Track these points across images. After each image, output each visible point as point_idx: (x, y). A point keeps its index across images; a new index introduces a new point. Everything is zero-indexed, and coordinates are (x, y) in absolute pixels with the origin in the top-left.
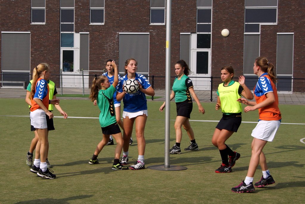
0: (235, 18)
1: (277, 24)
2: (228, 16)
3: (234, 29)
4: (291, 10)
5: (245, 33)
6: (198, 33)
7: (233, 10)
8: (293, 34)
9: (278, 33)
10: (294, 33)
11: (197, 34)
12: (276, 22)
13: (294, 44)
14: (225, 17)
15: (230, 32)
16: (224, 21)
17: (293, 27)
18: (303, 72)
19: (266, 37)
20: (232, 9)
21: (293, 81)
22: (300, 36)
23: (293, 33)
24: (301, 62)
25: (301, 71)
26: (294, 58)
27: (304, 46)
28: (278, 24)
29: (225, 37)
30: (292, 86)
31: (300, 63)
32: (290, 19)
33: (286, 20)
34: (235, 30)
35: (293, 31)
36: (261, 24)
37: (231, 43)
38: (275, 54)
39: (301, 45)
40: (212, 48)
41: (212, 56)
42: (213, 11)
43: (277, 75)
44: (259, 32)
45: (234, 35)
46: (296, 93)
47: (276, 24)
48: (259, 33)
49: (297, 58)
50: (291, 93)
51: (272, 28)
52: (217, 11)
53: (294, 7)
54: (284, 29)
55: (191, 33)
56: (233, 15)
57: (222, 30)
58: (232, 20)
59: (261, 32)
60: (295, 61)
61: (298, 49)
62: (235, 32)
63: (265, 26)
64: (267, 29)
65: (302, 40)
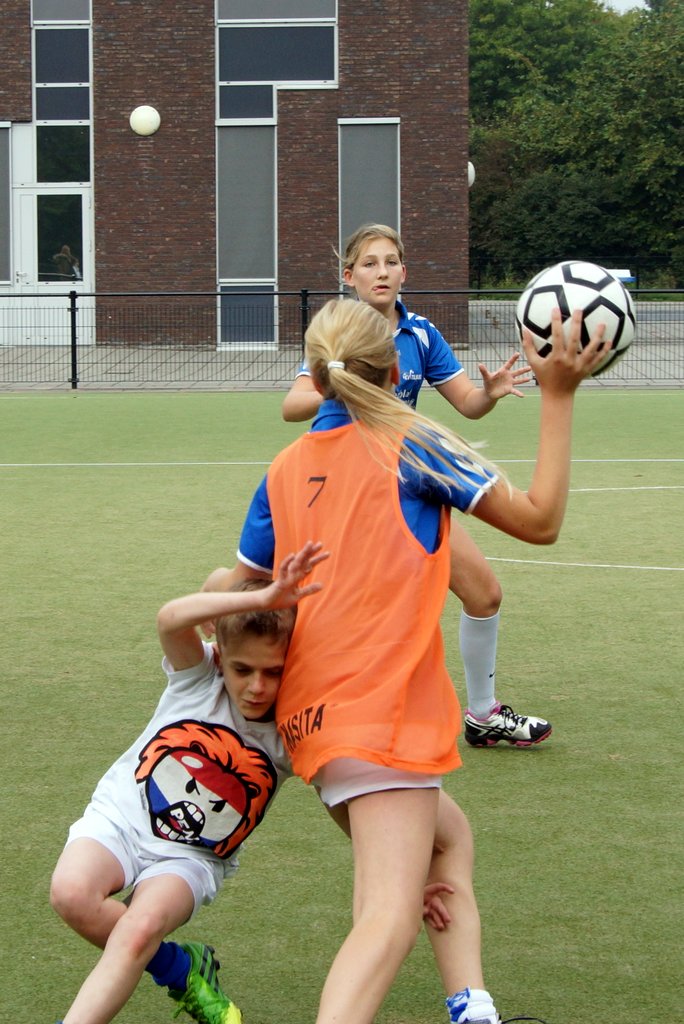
0: (179, 62)
1: (336, 87)
2: (152, 56)
3: (179, 105)
4: (386, 31)
5: (220, 122)
6: (41, 123)
7: (171, 34)
8: (397, 124)
9: (341, 121)
10: (401, 120)
11: (38, 127)
12: (333, 79)
13: (401, 163)
14: (142, 60)
15: (161, 117)
16: (139, 74)
17: (397, 97)
18: (435, 268)
19: (298, 137)
20: (169, 29)
22: (421, 132)
23: (397, 120)
24: (428, 228)
25: (430, 263)
26: (402, 216)
27: (438, 166)
28: (341, 84)
29: (145, 137)
31: (424, 233)
32: (383, 66)
33: (371, 71)
34: (179, 108)
35: (396, 110)
36: (279, 85)
37: (166, 161)
38: (334, 199)
39: (427, 163)
40: (96, 179)
41: (99, 211)
42: (94, 36)
44: (271, 116)
45: (178, 130)
47: (332, 84)
48: (273, 121)
49: (415, 215)
51: (318, 102)
52: (111, 35)
53: (398, 22)
54: (363, 106)
55: (13, 122)
56: (171, 51)
57: (132, 111)
58: (168, 73)
59: (279, 117)
60: (408, 224)
61: (416, 180)
62: (181, 117)
63: (295, 93)
64: (300, 107)
65: (428, 145)
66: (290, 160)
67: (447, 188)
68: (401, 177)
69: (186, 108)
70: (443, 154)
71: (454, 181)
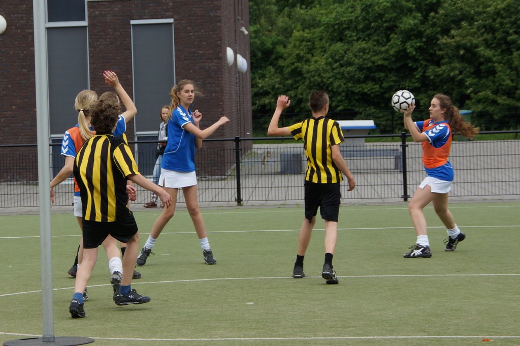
3: (20, 13)
5: (48, 25)
8: (171, 24)
9: (133, 22)
10: (175, 20)
15: (7, 23)
17: (171, 4)
19: (103, 34)
22: (189, 28)
23: (171, 20)
27: (201, 52)
34: (20, 15)
35: (170, 13)
37: (11, 53)
38: (129, 76)
39: (193, 50)
43: (138, 133)
44: (84, 19)
45: (19, 31)
48: (84, 23)
51: (116, 9)
54: (147, 11)
59: (89, 20)
61: (186, 62)
62: (21, 22)
63: (100, 3)
64: (104, 13)
65: (193, 37)
66: (98, 50)
67: (207, 67)
68: (175, 60)
69: (24, 16)
70: (205, 43)
71: (213, 62)
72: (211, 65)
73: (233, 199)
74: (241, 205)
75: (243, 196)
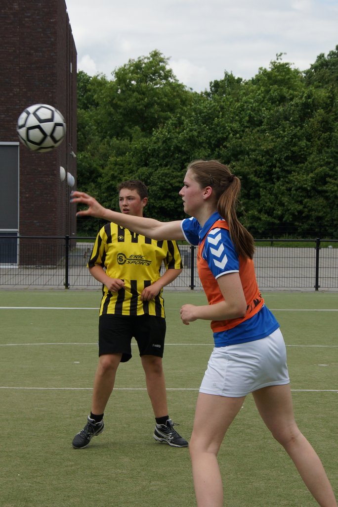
4: (11, 94)
8: (17, 146)
13: (20, 167)
18: (38, 224)
21: (20, 241)
23: (17, 143)
24: (35, 203)
25: (35, 222)
26: (20, 196)
27: (40, 169)
30: (18, 253)
31: (32, 205)
32: (10, 114)
33: (4, 116)
35: (17, 138)
39: (34, 167)
46: (25, 266)
49: (27, 195)
50: (16, 267)
53: (18, 90)
60: (24, 200)
61: (28, 176)
65: (34, 157)
67: (45, 181)
68: (20, 174)
70: (43, 162)
71: (49, 177)
72: (47, 179)
73: (63, 284)
74: (68, 289)
75: (70, 282)
